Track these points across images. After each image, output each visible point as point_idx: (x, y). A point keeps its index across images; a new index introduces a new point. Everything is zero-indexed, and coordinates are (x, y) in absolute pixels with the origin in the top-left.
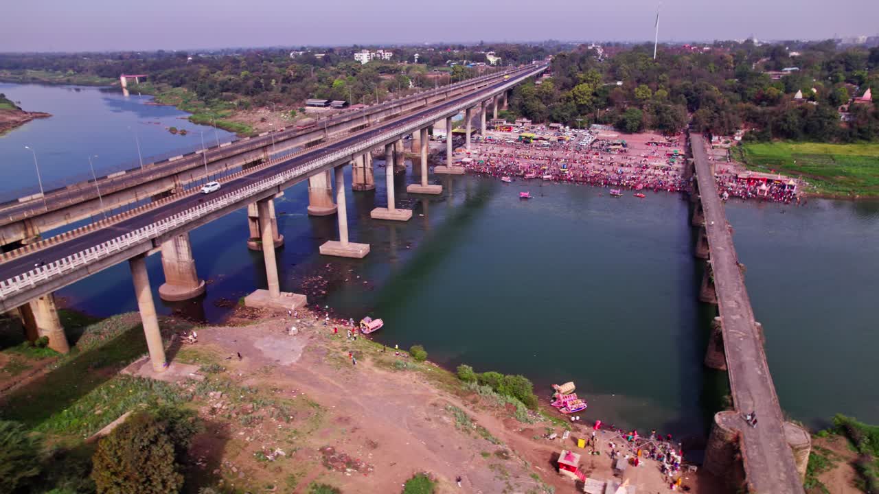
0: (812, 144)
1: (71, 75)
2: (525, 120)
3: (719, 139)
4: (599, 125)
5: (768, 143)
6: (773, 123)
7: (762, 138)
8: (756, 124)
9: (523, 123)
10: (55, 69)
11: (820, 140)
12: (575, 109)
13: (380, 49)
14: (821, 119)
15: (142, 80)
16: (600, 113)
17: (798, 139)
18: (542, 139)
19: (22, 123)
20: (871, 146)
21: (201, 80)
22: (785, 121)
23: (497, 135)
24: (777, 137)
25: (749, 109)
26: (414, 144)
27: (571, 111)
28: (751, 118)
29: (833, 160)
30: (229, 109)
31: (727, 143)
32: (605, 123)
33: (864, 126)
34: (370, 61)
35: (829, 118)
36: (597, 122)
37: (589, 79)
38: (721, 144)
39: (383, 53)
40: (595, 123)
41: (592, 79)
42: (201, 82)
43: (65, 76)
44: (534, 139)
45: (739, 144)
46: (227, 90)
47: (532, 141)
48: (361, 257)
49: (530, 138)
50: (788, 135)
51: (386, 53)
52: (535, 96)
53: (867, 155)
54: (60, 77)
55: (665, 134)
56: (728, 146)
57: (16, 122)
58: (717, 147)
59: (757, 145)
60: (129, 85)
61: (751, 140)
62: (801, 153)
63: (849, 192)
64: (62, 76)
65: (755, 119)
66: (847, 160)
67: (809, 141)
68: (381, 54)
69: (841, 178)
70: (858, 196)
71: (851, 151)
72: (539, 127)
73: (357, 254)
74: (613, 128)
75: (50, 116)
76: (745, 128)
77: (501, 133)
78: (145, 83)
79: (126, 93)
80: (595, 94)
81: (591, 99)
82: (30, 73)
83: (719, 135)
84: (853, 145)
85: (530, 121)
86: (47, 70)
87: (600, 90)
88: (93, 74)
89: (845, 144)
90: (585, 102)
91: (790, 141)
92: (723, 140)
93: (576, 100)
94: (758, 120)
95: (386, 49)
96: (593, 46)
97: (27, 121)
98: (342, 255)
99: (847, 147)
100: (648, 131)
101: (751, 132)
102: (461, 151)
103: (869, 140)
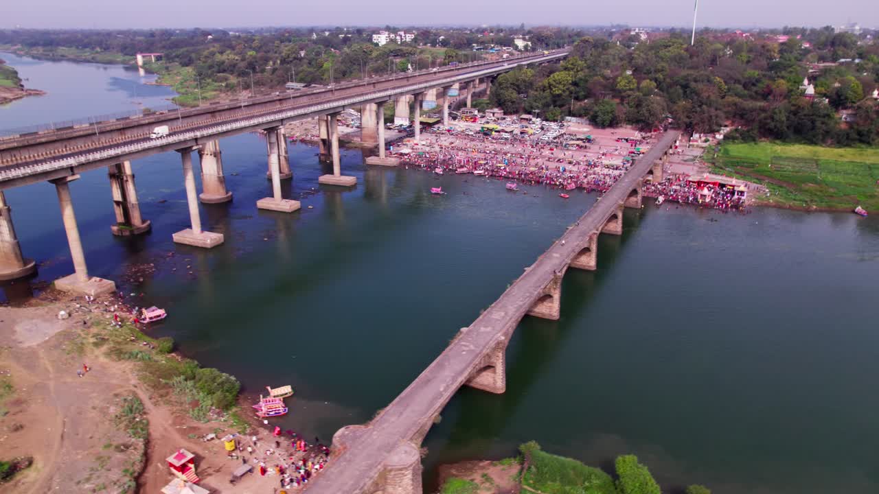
0: (801, 146)
1: (97, 52)
2: (496, 110)
3: (700, 137)
4: (573, 118)
5: (753, 143)
6: (760, 121)
7: (746, 138)
8: (743, 121)
9: (494, 114)
10: (85, 46)
11: (812, 142)
12: (549, 99)
13: (400, 31)
14: (814, 117)
15: (158, 58)
16: (576, 105)
17: (787, 140)
18: (503, 131)
19: (11, 100)
20: (870, 151)
21: (204, 60)
22: (772, 118)
23: (460, 125)
24: (765, 137)
25: (735, 104)
26: (363, 132)
27: (544, 101)
28: (739, 115)
29: (817, 165)
30: (216, 90)
31: (706, 141)
32: (580, 116)
33: (864, 129)
34: (387, 44)
35: (824, 117)
36: (571, 114)
37: (569, 66)
38: (700, 143)
39: (403, 35)
40: (569, 115)
41: (572, 67)
42: (204, 62)
43: (92, 53)
44: (496, 131)
45: (719, 143)
46: (224, 71)
47: (493, 133)
48: (209, 247)
49: (492, 130)
50: (776, 135)
51: (407, 35)
52: (511, 84)
53: (859, 161)
54: (87, 54)
55: (641, 130)
56: (705, 145)
57: (5, 99)
58: (693, 145)
59: (740, 146)
60: (145, 63)
61: (734, 138)
62: (784, 155)
63: (806, 202)
64: (88, 54)
65: (742, 117)
66: (832, 166)
67: (799, 142)
68: (401, 36)
69: (811, 186)
70: (815, 207)
71: (841, 156)
72: (509, 118)
73: (204, 244)
74: (588, 122)
75: (44, 94)
76: (732, 126)
77: (466, 123)
78: (159, 62)
79: (142, 72)
80: (575, 84)
81: (568, 89)
82: (62, 50)
83: (701, 133)
84: (848, 149)
85: (502, 111)
86: (77, 48)
87: (581, 79)
88: (118, 52)
89: (840, 148)
90: (560, 92)
91: (778, 142)
92: (703, 139)
93: (551, 89)
94: (746, 116)
95: (407, 31)
96: (637, 31)
97: (18, 98)
98: (193, 244)
99: (841, 151)
100: (625, 126)
101: (736, 130)
102: (409, 141)
103: (869, 144)
